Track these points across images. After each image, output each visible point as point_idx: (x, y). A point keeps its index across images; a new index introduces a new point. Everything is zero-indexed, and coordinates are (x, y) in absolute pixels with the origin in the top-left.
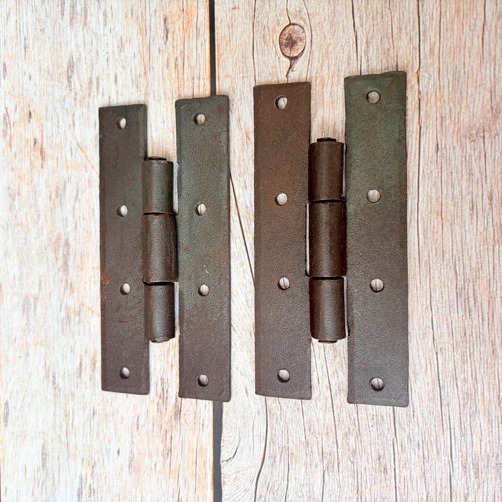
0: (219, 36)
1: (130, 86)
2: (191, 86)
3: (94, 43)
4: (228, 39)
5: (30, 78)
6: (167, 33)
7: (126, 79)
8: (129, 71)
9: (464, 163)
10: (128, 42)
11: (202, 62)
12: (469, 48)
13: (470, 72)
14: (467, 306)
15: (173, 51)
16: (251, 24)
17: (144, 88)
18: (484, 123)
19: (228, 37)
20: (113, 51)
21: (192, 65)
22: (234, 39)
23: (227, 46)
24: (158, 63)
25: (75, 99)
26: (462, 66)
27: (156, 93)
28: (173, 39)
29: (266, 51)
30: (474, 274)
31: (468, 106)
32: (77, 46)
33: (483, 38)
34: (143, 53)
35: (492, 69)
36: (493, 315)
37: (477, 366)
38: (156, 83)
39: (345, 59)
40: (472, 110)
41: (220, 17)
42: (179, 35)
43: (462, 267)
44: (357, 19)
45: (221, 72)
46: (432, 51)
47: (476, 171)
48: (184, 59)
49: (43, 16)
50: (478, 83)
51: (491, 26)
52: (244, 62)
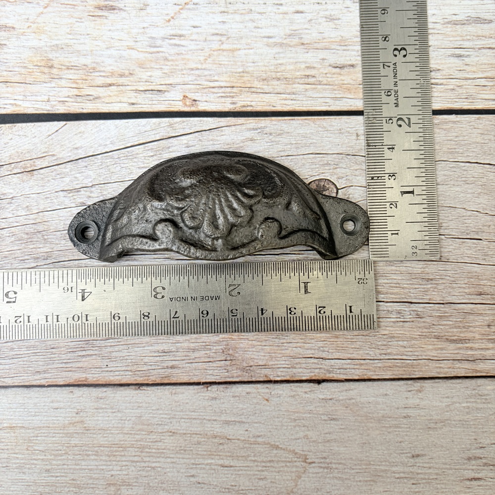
0: (333, 120)
1: (291, 28)
2: (287, 91)
4: (329, 129)
6: (340, 68)
7: (298, 23)
8: (306, 26)
9: (204, 344)
10: (334, 26)
11: (309, 102)
12: (304, 346)
13: (283, 348)
14: (78, 349)
15: (323, 73)
16: (341, 152)
17: (288, 43)
18: (238, 360)
19: (331, 129)
20: (327, 10)
21: (307, 93)
22: (329, 135)
23: (322, 128)
24: (311, 57)
26: (288, 341)
27: (282, 55)
28: (334, 74)
29: (314, 166)
30: (106, 355)
31: (254, 346)
33: (311, 358)
34: (322, 42)
35: (284, 366)
36: (70, 371)
37: (25, 359)
38: (293, 55)
40: (250, 350)
41: (351, 121)
42: (337, 79)
43: (113, 344)
45: (298, 122)
47: (197, 354)
48: (314, 84)
50: (273, 354)
51: (322, 364)
52: (305, 145)
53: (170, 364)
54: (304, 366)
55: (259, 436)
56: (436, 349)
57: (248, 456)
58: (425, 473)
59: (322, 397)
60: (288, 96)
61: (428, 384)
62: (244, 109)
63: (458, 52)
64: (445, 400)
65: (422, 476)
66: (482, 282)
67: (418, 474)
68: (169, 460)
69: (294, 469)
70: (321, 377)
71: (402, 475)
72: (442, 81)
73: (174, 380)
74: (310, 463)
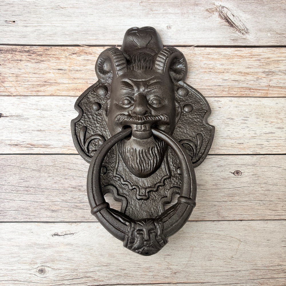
0: (239, 156)
1: (227, 134)
2: (227, 149)
3: (237, 125)
5: (229, 108)
6: (240, 144)
7: (229, 133)
8: (231, 134)
9: (212, 211)
10: (238, 134)
11: (233, 152)
12: (237, 212)
13: (232, 212)
15: (235, 145)
16: (242, 164)
17: (227, 138)
18: (221, 215)
19: (239, 158)
20: (235, 130)
21: (232, 150)
22: (238, 160)
23: (236, 158)
25: (224, 120)
26: (233, 210)
27: (225, 141)
28: (238, 145)
29: (236, 167)
31: (224, 211)
32: (237, 121)
33: (239, 214)
34: (235, 138)
35: (232, 216)
38: (228, 141)
39: (234, 185)
42: (239, 147)
44: (243, 188)
45: (231, 157)
46: (236, 204)
48: (234, 148)
49: (244, 112)
50: (229, 214)
51: (241, 216)
52: (233, 162)
53: (204, 216)
54: (237, 216)
55: (228, 234)
56: (270, 212)
57: (225, 239)
58: (271, 245)
59: (242, 224)
60: (228, 151)
61: (269, 221)
62: (217, 154)
63: (267, 140)
64: (274, 226)
65: (271, 246)
66: (279, 196)
67: (270, 245)
68: (205, 240)
69: (237, 243)
70: (242, 219)
71: (265, 245)
72: (264, 147)
73: (205, 220)
74: (241, 242)
